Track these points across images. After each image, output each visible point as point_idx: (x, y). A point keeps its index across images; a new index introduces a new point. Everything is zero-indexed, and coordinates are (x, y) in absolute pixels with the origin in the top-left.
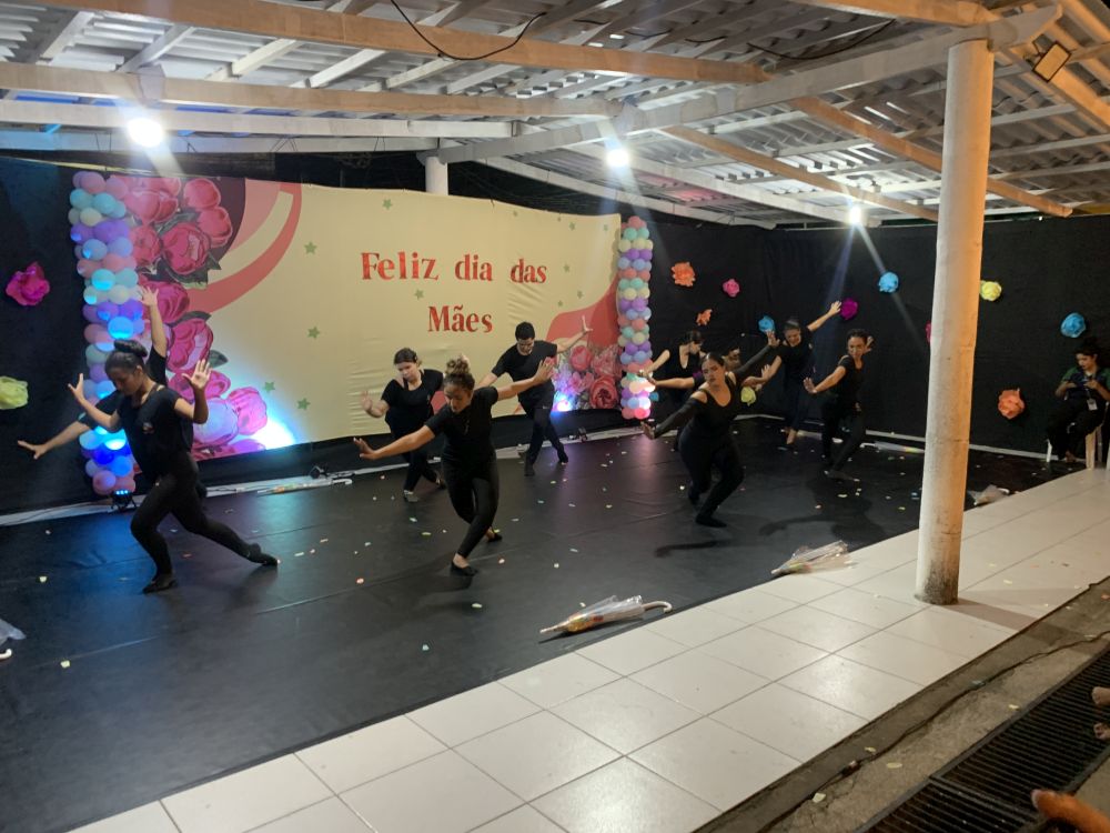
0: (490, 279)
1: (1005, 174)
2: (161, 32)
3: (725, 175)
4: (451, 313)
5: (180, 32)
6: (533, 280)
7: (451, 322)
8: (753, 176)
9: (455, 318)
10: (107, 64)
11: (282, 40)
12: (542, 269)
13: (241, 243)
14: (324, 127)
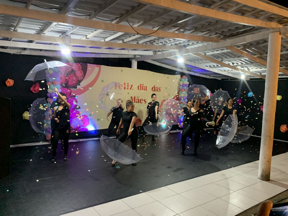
0: (146, 90)
1: (284, 67)
2: (71, 28)
3: (208, 66)
4: (136, 98)
5: (76, 28)
6: (157, 91)
7: (136, 101)
8: (216, 66)
9: (137, 100)
10: (58, 35)
11: (100, 30)
12: (160, 88)
13: (85, 79)
14: (108, 51)
